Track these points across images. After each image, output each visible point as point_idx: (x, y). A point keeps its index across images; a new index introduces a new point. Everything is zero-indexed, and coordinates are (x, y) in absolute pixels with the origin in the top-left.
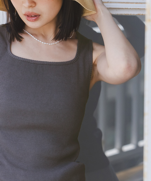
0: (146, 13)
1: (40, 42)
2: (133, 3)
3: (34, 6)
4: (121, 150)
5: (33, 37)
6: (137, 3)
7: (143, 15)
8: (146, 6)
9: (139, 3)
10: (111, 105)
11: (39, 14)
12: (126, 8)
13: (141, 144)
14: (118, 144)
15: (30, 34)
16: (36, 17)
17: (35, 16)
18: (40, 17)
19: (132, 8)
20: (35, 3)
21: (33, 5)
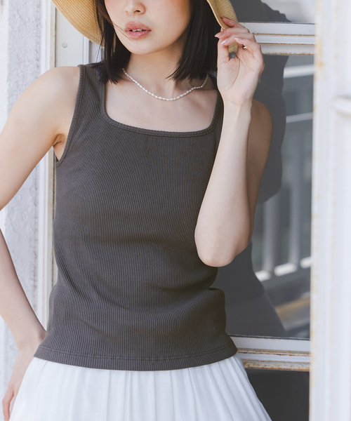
0: (316, 52)
1: (153, 95)
2: (295, 35)
3: (142, 12)
4: (272, 274)
5: (141, 86)
6: (300, 35)
8: (316, 41)
9: (304, 35)
11: (150, 27)
12: (283, 42)
13: (306, 263)
15: (136, 82)
16: (145, 31)
17: (143, 30)
18: (151, 33)
19: (292, 43)
20: (144, 7)
21: (141, 9)
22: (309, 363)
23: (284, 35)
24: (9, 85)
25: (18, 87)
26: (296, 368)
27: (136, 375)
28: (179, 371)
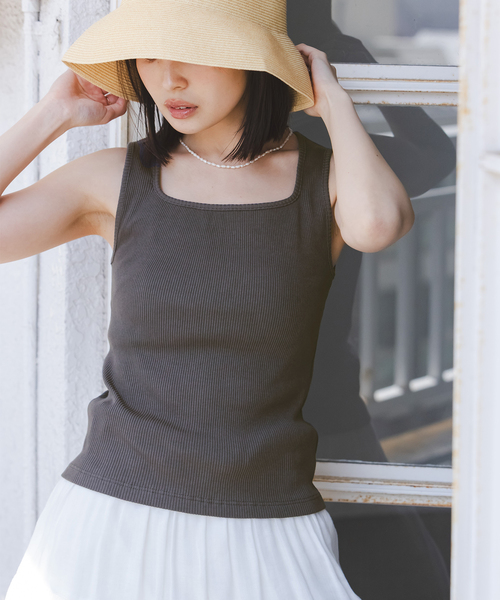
1: (213, 164)
2: (433, 81)
3: (183, 87)
5: (198, 157)
6: (441, 81)
7: (452, 105)
9: (445, 81)
10: (388, 300)
11: (196, 104)
12: (419, 90)
14: (401, 375)
15: (192, 152)
17: (187, 108)
18: (198, 109)
19: (430, 90)
20: (186, 81)
21: (182, 85)
22: (450, 497)
23: (420, 80)
24: (70, 145)
25: (80, 147)
26: (434, 503)
27: (182, 518)
28: (239, 521)
